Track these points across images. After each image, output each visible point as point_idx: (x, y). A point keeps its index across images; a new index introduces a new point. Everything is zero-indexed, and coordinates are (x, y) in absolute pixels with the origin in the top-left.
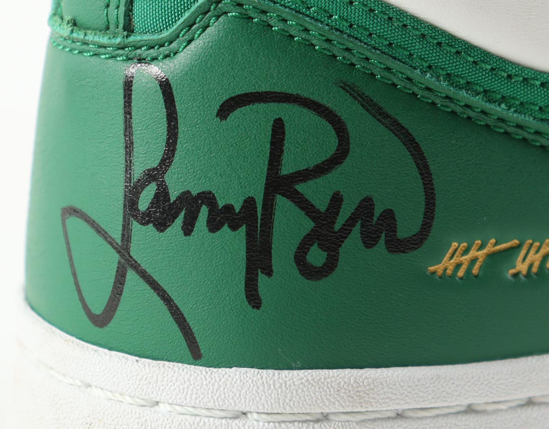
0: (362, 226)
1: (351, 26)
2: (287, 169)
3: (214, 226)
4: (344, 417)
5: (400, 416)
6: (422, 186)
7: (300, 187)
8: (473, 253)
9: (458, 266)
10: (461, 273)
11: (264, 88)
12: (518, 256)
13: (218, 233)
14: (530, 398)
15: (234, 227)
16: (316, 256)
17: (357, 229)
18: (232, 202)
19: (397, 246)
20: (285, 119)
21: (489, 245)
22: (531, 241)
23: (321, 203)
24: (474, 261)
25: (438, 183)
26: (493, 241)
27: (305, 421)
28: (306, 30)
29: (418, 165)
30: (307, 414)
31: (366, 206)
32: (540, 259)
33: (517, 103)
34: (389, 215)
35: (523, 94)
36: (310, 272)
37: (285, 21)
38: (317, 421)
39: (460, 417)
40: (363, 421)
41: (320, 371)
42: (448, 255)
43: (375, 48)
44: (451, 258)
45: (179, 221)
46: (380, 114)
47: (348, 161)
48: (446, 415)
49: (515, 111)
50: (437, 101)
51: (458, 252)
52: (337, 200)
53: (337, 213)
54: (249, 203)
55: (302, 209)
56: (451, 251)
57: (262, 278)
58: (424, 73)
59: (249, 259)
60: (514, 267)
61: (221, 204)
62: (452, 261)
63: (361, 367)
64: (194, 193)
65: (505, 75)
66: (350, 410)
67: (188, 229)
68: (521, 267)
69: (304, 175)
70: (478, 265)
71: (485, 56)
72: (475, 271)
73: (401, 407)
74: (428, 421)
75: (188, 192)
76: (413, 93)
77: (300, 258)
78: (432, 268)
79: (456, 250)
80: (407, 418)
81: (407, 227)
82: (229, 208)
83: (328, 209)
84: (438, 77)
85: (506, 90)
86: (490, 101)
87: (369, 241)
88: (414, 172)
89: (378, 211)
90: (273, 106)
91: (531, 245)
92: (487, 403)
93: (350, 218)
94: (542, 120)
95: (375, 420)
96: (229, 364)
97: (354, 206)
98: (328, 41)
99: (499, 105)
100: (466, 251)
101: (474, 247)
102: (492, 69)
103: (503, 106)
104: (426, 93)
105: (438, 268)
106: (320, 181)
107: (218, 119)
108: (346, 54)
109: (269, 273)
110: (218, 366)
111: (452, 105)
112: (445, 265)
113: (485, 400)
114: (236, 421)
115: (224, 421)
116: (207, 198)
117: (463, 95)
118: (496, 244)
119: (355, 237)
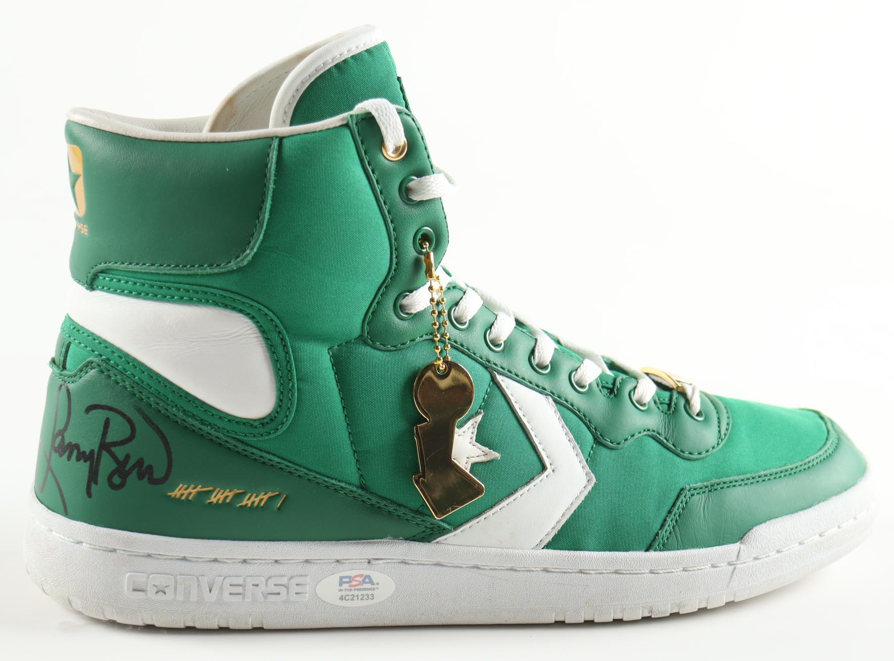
0: (138, 470)
1: (143, 382)
2: (108, 440)
3: (78, 459)
4: (122, 552)
5: (149, 556)
6: (167, 457)
7: (113, 449)
8: (190, 490)
9: (182, 495)
10: (183, 498)
11: (103, 403)
12: (212, 495)
13: (79, 463)
14: (216, 558)
15: (85, 461)
16: (117, 480)
17: (135, 472)
18: (85, 450)
19: (152, 481)
20: (110, 418)
21: (198, 488)
22: (219, 489)
23: (121, 457)
24: (190, 493)
25: (174, 456)
26: (200, 486)
27: (105, 551)
28: (124, 381)
29: (166, 448)
30: (105, 547)
31: (140, 462)
32: (224, 497)
33: (217, 427)
34: (150, 467)
35: (220, 424)
36: (113, 486)
37: (116, 375)
38: (111, 551)
39: (178, 561)
40: (131, 555)
41: (109, 529)
42: (178, 489)
43: (152, 394)
44: (179, 491)
45: (66, 454)
46: (150, 423)
47: (134, 442)
48: (171, 559)
49: (215, 431)
50: (179, 421)
51: (182, 489)
52: (128, 457)
53: (127, 463)
54: (92, 452)
55: (113, 458)
56: (179, 487)
57: (93, 485)
58: (172, 407)
59: (89, 477)
60: (210, 499)
61: (82, 450)
62: (180, 492)
63: (133, 531)
64: (73, 443)
65: (211, 414)
66: (124, 549)
67: (69, 458)
68: (213, 499)
69: (115, 444)
70: (192, 496)
71: (203, 404)
72: (190, 498)
73: (150, 552)
74: (161, 560)
75: (71, 442)
76: (168, 416)
77: (110, 479)
78: (169, 494)
79: (182, 487)
80: (152, 557)
81: (158, 473)
82: (84, 453)
83: (123, 461)
84: (179, 411)
85: (211, 420)
86: (203, 424)
87: (141, 477)
88: (164, 451)
89: (146, 464)
90: (107, 412)
91: (219, 491)
92: (192, 557)
93: (133, 466)
94: (228, 436)
95: (136, 556)
96: (77, 520)
97: (135, 461)
98: (133, 387)
99: (207, 427)
100: (186, 489)
101: (191, 488)
102: (205, 411)
103: (209, 427)
104: (174, 417)
105: (173, 494)
106: (121, 448)
107: (85, 413)
108: (140, 394)
109: (96, 483)
110: (73, 519)
111: (185, 424)
112: (176, 493)
113: (191, 556)
114: (78, 545)
115: (73, 544)
116: (77, 446)
117: (190, 420)
118: (202, 488)
119: (134, 474)
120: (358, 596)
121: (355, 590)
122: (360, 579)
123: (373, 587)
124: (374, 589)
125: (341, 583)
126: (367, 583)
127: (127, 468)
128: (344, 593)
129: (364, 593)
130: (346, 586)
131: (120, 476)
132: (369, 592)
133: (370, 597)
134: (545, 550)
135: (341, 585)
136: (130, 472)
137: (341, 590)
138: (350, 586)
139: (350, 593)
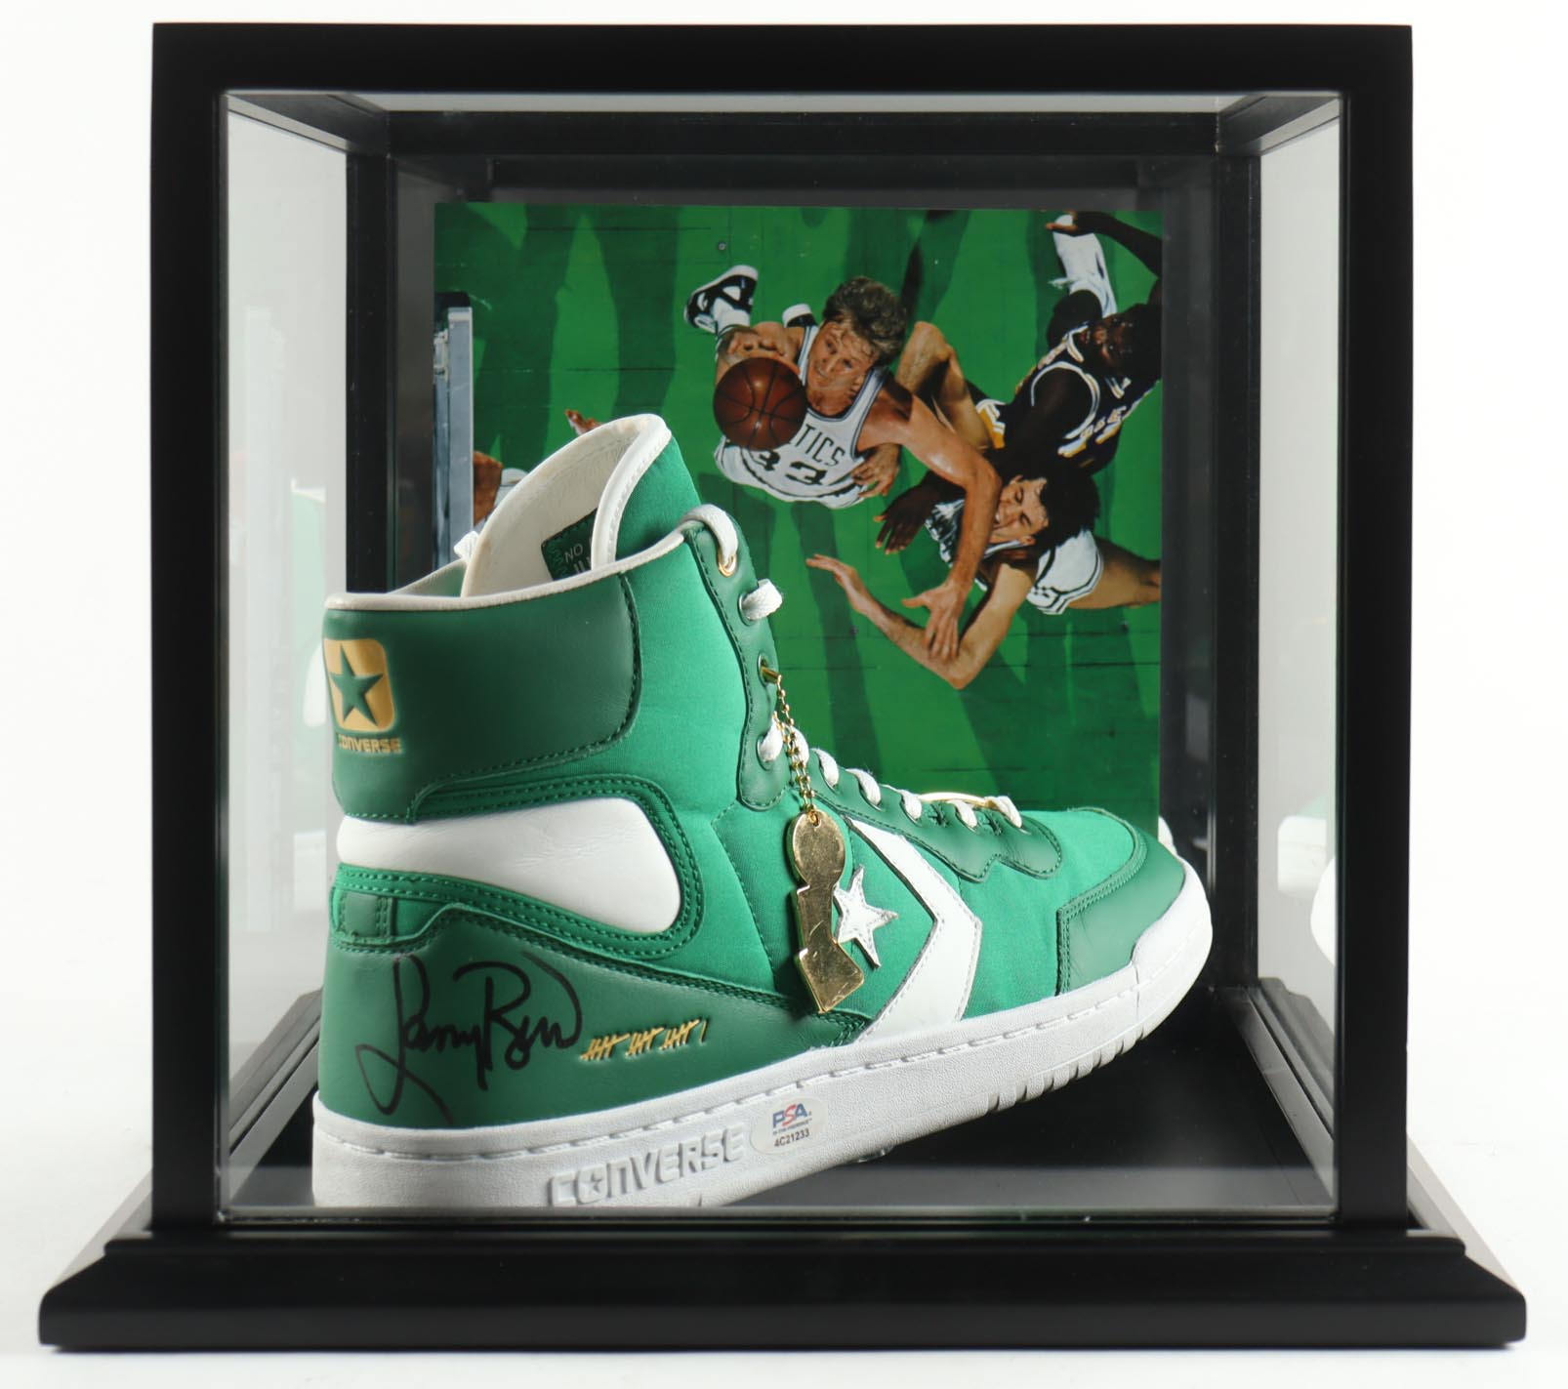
0: (542, 1034)
2: (496, 1005)
3: (456, 1044)
6: (573, 1007)
7: (506, 1015)
8: (604, 1046)
10: (598, 1058)
13: (459, 1048)
15: (468, 1044)
16: (517, 1055)
17: (539, 1036)
18: (465, 1029)
19: (561, 1044)
20: (492, 977)
21: (613, 1039)
23: (518, 1023)
24: (605, 1050)
26: (615, 1037)
29: (570, 995)
31: (543, 1022)
32: (643, 1044)
34: (556, 1027)
36: (514, 1065)
42: (590, 1048)
44: (592, 1050)
45: (435, 1044)
46: (546, 967)
47: (530, 997)
51: (595, 1046)
52: (526, 1022)
53: (527, 1028)
54: (475, 1028)
55: (507, 1028)
56: (591, 1046)
57: (486, 1072)
59: (479, 1062)
61: (459, 1030)
64: (443, 1026)
67: (440, 1048)
68: (632, 1050)
69: (508, 1007)
70: (607, 1052)
72: (606, 1055)
75: (439, 1026)
77: (508, 1057)
78: (581, 1058)
79: (594, 1044)
81: (567, 1032)
82: (464, 1033)
83: (521, 1027)
87: (547, 1043)
88: (568, 998)
89: (550, 1025)
91: (637, 1036)
93: (535, 1030)
97: (536, 1023)
101: (605, 1041)
105: (586, 1057)
106: (517, 1010)
107: (453, 981)
112: (589, 1054)
116: (450, 1028)
119: (538, 1041)
120: (792, 1136)
121: (789, 1128)
122: (792, 1112)
123: (806, 1118)
124: (807, 1122)
125: (775, 1122)
126: (801, 1115)
127: (528, 1035)
128: (779, 1136)
129: (798, 1129)
130: (780, 1126)
131: (520, 1049)
132: (803, 1127)
133: (805, 1133)
134: (964, 1021)
135: (775, 1126)
136: (532, 1039)
137: (775, 1133)
138: (784, 1124)
139: (783, 1134)
